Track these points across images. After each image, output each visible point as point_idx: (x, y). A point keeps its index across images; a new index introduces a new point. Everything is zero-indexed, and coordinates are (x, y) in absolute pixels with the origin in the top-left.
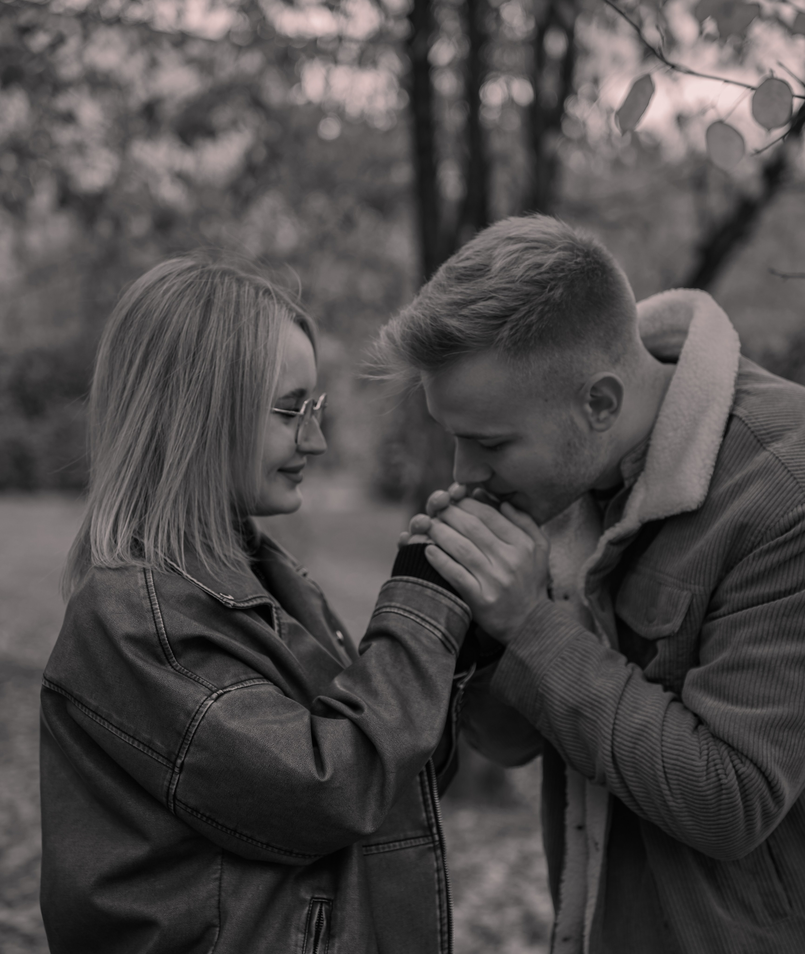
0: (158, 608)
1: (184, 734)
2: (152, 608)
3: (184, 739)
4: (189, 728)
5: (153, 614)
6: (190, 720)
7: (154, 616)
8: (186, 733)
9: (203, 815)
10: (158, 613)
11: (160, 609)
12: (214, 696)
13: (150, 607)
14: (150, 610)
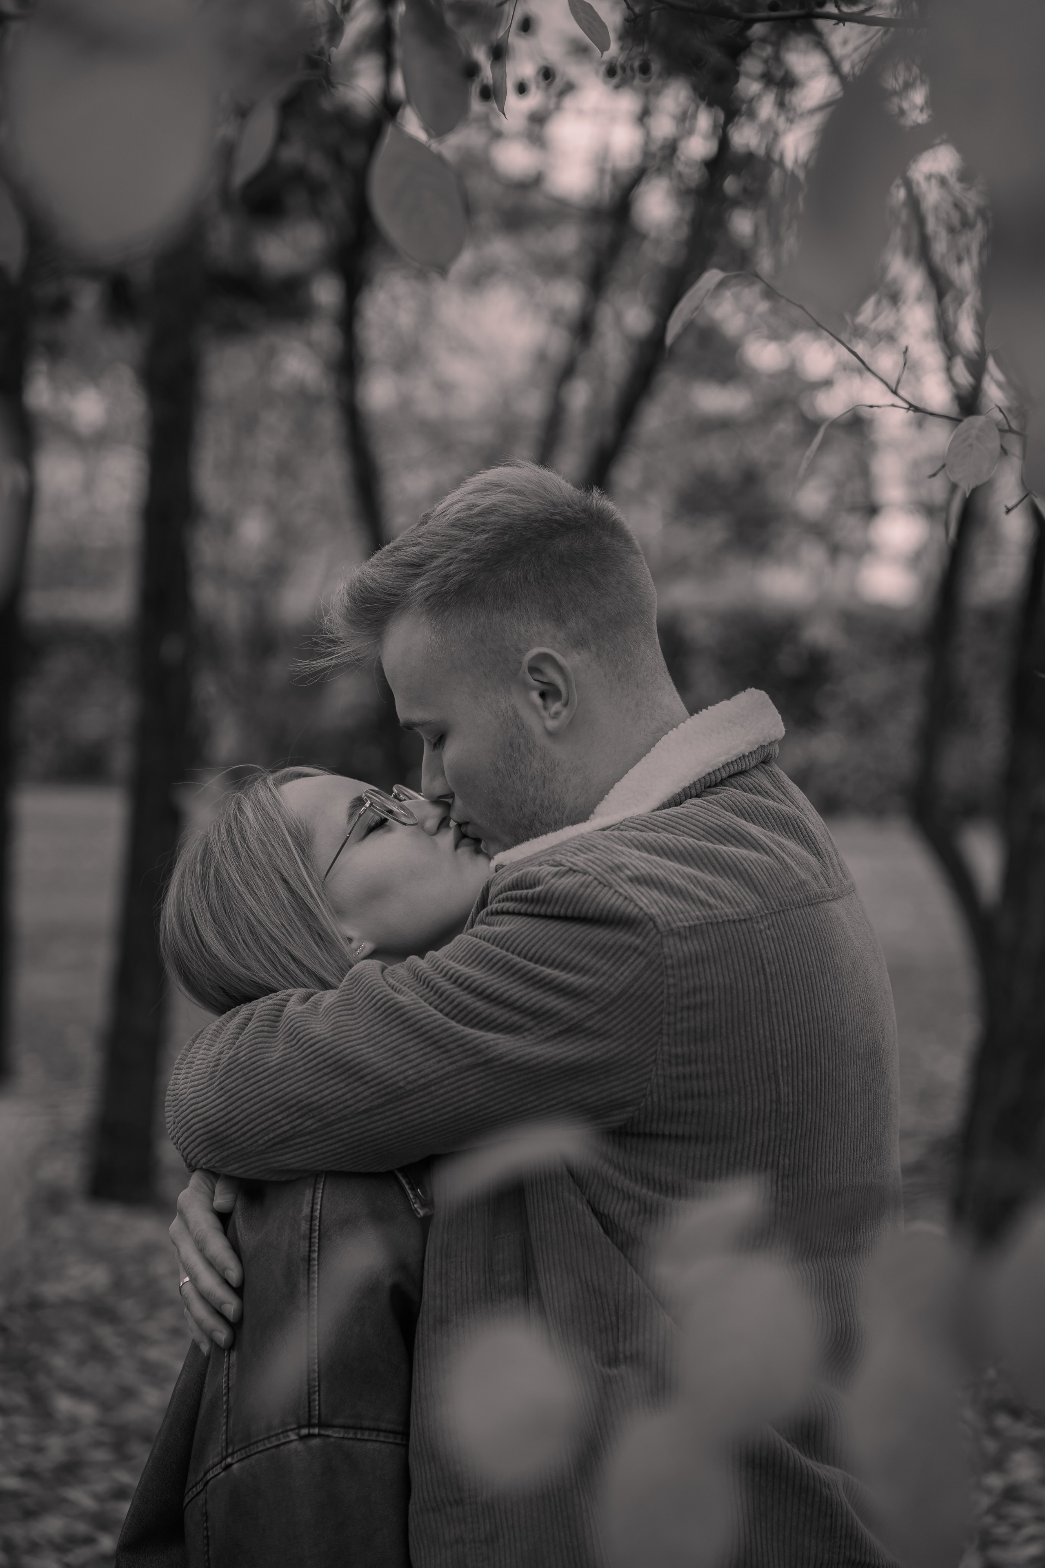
0: (317, 1258)
1: (253, 1441)
2: (309, 1256)
3: (249, 1445)
4: (260, 1441)
5: (309, 1265)
6: (266, 1436)
7: (309, 1269)
8: (254, 1443)
9: (207, 1528)
10: (314, 1265)
11: (318, 1260)
12: (304, 1431)
13: (307, 1254)
14: (307, 1258)
